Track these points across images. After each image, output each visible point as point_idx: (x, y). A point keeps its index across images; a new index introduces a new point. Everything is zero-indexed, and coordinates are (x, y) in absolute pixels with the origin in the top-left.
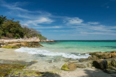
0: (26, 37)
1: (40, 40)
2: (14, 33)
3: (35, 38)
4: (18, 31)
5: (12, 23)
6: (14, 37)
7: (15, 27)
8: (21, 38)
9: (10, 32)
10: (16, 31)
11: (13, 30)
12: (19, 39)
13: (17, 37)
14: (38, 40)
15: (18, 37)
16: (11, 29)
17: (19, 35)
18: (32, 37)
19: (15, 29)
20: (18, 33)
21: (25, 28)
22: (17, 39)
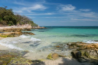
0: (19, 24)
1: (32, 27)
2: (7, 20)
3: (27, 25)
4: (11, 19)
5: (5, 11)
6: (8, 24)
7: (8, 15)
8: (14, 25)
9: (4, 19)
10: (9, 19)
11: (7, 18)
12: (12, 27)
13: (10, 24)
14: (30, 27)
15: (12, 25)
16: (5, 17)
17: (13, 22)
18: (24, 24)
19: (8, 17)
20: (11, 20)
21: (18, 16)
22: (10, 26)
